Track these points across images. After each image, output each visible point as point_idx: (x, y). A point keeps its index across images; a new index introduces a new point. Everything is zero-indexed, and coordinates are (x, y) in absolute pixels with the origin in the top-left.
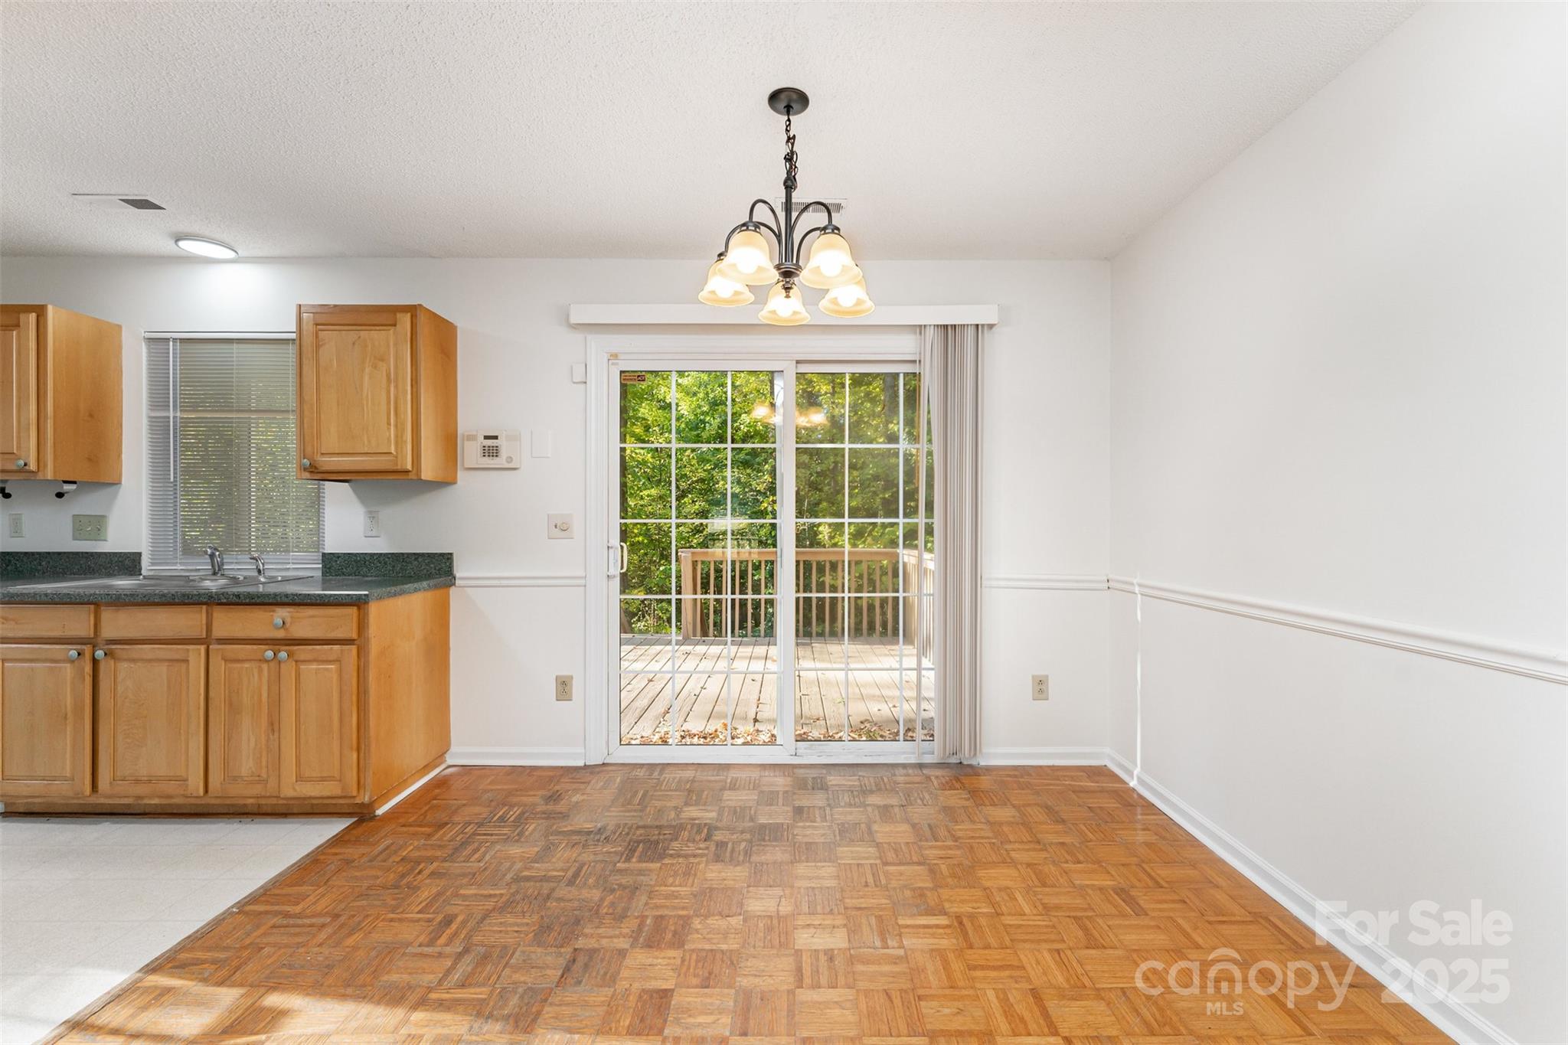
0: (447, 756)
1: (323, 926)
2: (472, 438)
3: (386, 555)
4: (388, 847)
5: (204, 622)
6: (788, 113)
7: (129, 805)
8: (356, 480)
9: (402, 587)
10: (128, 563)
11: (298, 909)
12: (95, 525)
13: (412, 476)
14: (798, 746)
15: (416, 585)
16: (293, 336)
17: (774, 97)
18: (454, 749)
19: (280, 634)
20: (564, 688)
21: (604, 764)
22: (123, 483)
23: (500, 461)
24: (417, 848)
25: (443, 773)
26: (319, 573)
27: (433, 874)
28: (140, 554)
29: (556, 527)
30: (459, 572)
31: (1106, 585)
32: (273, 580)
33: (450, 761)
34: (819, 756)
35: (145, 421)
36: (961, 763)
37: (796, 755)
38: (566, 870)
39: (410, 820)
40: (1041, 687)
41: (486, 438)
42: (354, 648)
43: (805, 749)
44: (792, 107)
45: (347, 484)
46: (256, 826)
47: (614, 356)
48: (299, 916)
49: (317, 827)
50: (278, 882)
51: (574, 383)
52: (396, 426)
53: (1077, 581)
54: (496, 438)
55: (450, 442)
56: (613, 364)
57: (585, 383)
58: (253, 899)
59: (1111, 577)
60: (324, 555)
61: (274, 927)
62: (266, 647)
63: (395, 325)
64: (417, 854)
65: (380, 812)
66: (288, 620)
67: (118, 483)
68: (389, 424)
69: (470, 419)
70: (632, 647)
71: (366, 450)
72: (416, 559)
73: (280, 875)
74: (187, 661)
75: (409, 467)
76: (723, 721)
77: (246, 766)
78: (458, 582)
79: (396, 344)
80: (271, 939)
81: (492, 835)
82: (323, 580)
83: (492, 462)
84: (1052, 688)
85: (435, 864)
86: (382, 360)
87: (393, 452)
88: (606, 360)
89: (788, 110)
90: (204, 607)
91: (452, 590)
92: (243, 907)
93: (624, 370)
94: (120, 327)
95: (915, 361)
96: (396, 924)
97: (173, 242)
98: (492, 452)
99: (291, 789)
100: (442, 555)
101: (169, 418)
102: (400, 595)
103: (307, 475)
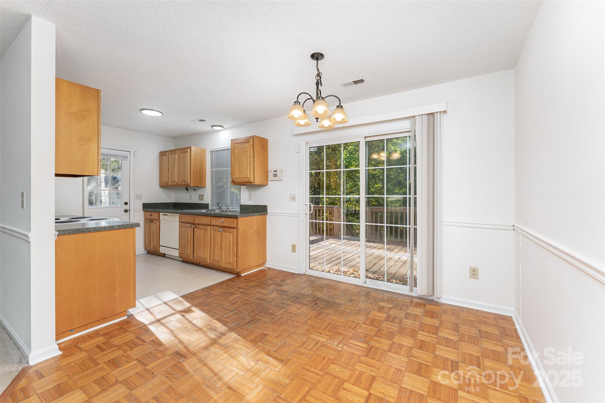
0: (266, 264)
1: (213, 297)
2: (271, 172)
3: (252, 205)
4: (238, 283)
5: (210, 220)
6: (317, 60)
7: (198, 263)
8: (247, 185)
9: (249, 214)
10: (206, 206)
11: (211, 292)
12: (201, 197)
13: (253, 183)
14: (366, 280)
15: (254, 214)
16: (230, 148)
17: (313, 56)
18: (267, 262)
19: (222, 225)
20: (294, 247)
21: (304, 274)
22: (206, 186)
23: (277, 178)
24: (243, 285)
25: (264, 269)
26: (239, 210)
27: (242, 292)
28: (209, 204)
29: (292, 198)
30: (268, 211)
31: (512, 228)
32: (230, 211)
33: (266, 266)
34: (373, 285)
35: (210, 171)
36: (433, 300)
37: (365, 283)
38: (270, 299)
39: (247, 278)
40: (474, 273)
41: (274, 171)
42: (235, 230)
43: (369, 281)
44: (318, 58)
45: (245, 186)
46: (219, 273)
47: (307, 143)
48: (210, 294)
49: (228, 276)
50: (212, 286)
51: (296, 153)
52: (249, 170)
53: (495, 225)
54: (276, 171)
55: (266, 173)
56: (307, 145)
57: (299, 152)
58: (206, 288)
59: (515, 224)
60: (240, 205)
61: (206, 295)
62: (219, 228)
63: (249, 142)
64: (242, 287)
65: (242, 275)
66: (223, 222)
67: (206, 187)
68: (248, 169)
69: (272, 166)
70: (347, 241)
71: (243, 177)
72: (259, 207)
73: (214, 284)
74: (207, 230)
75: (252, 181)
76: (353, 268)
77: (216, 258)
78: (268, 214)
79: (249, 147)
80: (203, 297)
81: (261, 286)
82: (240, 212)
83: (275, 178)
84: (480, 273)
85: (244, 290)
86: (247, 152)
87: (249, 177)
88: (305, 144)
89: (317, 59)
90: (210, 217)
91: (267, 216)
92: (203, 290)
93: (310, 147)
94: (206, 149)
95: (410, 131)
96: (225, 301)
97: (211, 127)
98: (275, 176)
99: (224, 265)
100: (264, 206)
101: (213, 170)
102: (248, 216)
103: (233, 184)
